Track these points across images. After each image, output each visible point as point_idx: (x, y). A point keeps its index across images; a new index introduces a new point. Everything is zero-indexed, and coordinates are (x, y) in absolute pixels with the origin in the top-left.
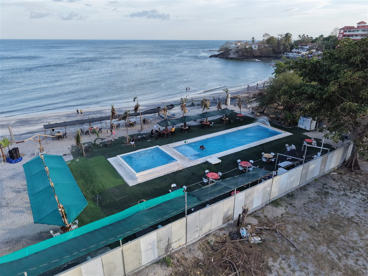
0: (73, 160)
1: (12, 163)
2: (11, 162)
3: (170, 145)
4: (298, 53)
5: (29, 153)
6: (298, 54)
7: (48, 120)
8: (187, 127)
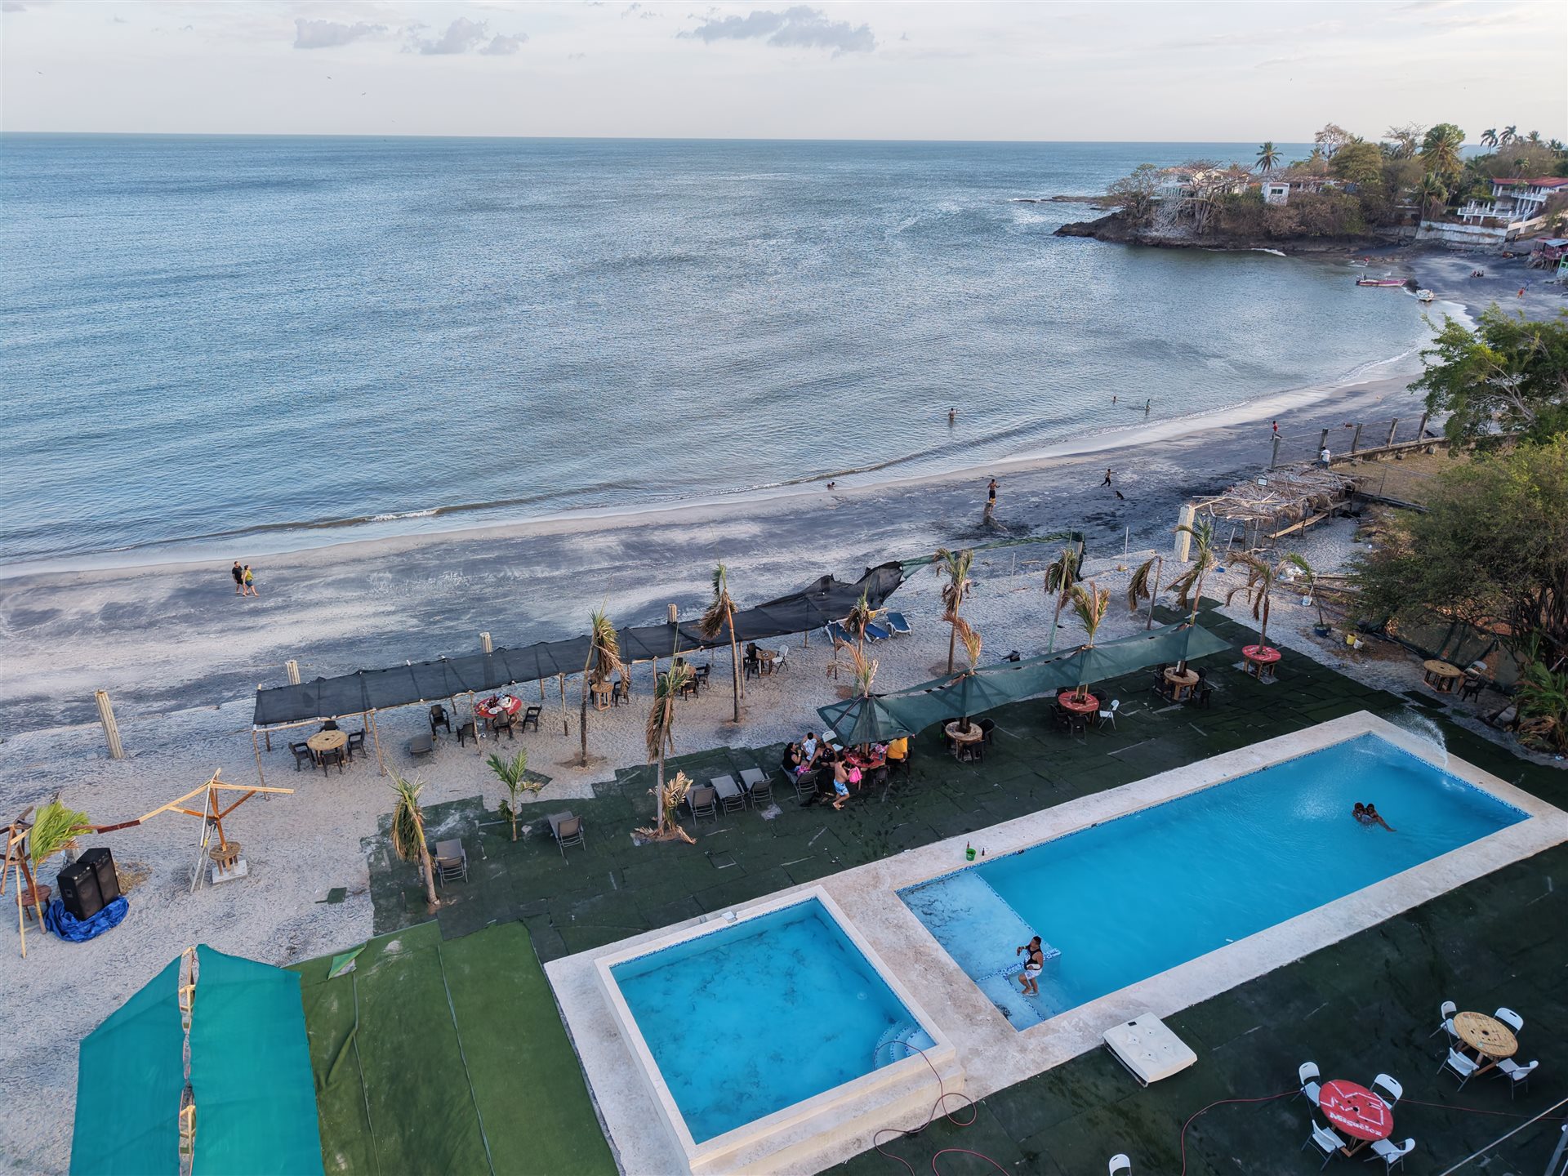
0: (370, 943)
1: (72, 941)
2: (64, 934)
3: (882, 866)
4: (1491, 223)
5: (170, 865)
6: (1490, 231)
7: (311, 588)
8: (976, 732)
